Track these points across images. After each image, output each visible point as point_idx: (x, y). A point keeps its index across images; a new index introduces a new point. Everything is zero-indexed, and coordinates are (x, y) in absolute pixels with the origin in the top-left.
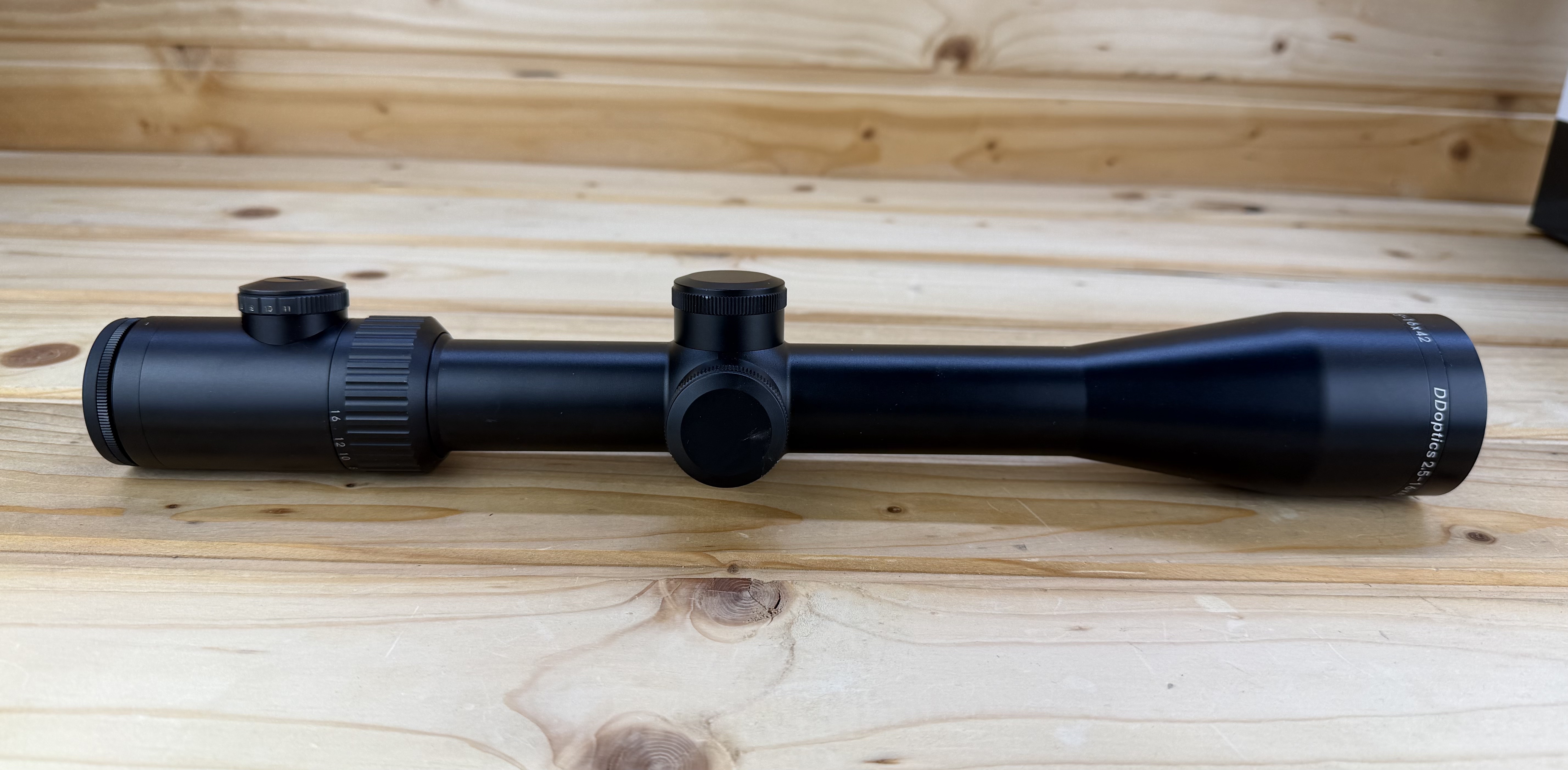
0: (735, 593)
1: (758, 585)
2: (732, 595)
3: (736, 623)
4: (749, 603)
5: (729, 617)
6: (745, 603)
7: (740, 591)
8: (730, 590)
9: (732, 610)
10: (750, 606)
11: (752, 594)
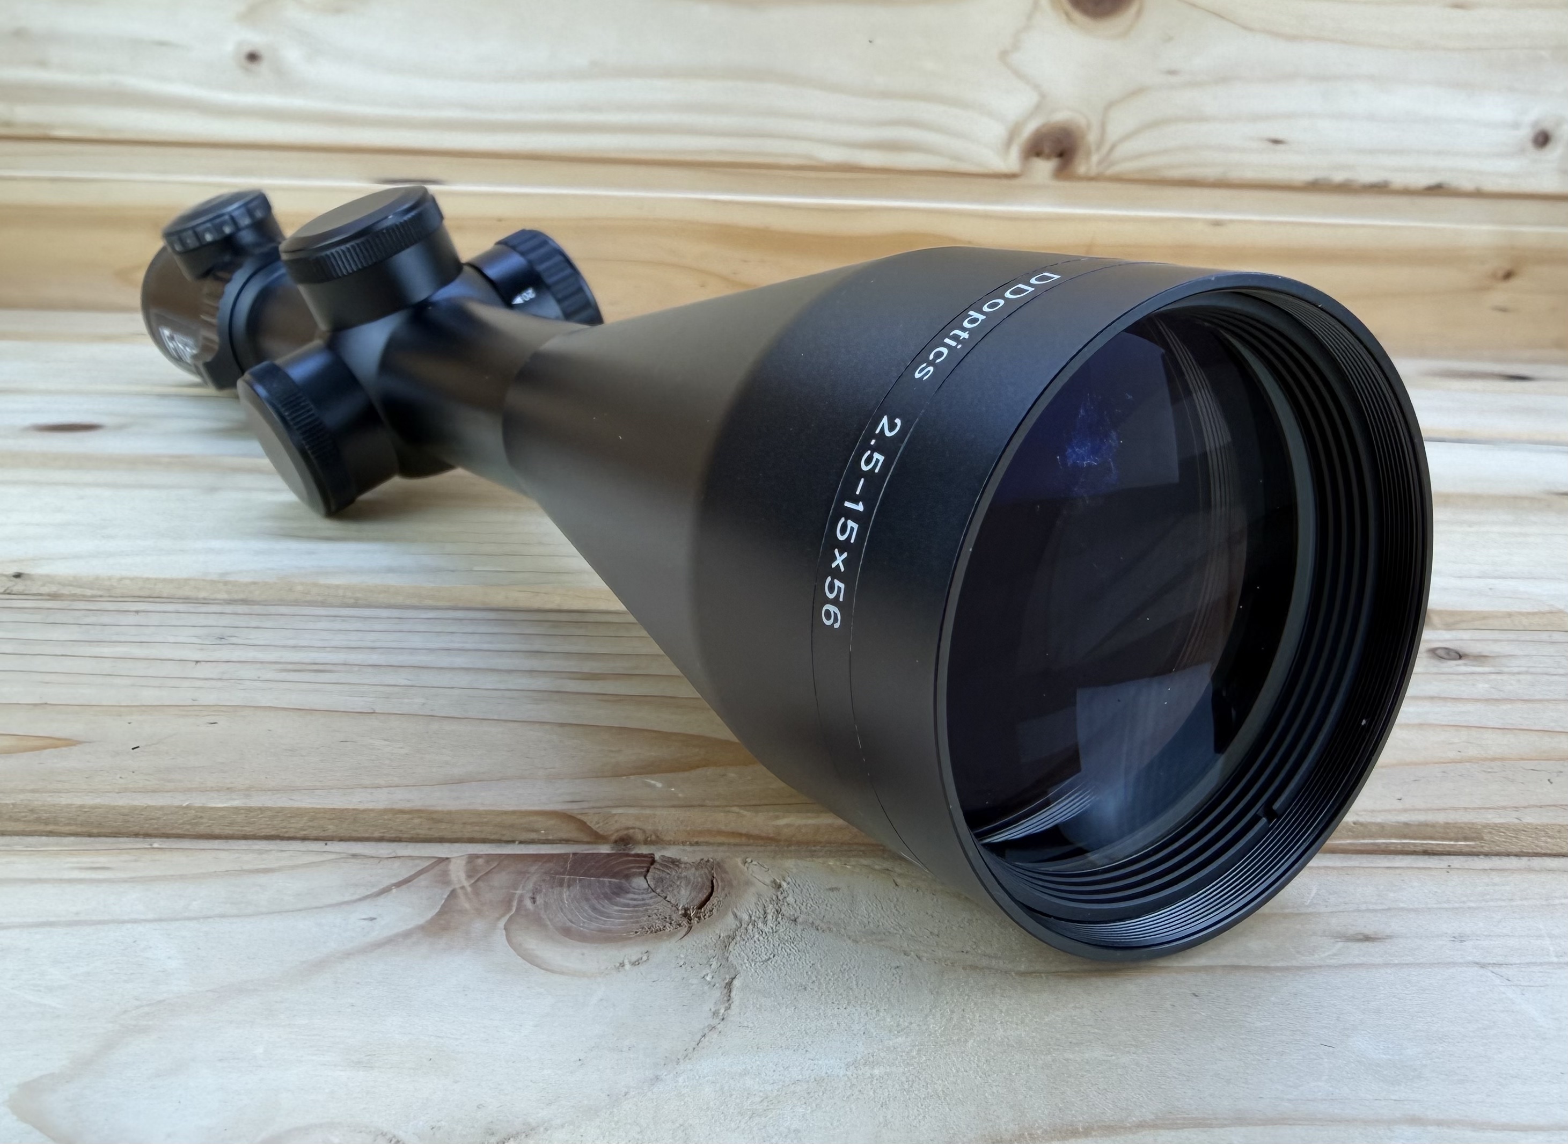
0: (613, 880)
1: (666, 866)
2: (607, 884)
3: (606, 937)
4: (643, 899)
5: (594, 925)
6: (635, 900)
7: (627, 877)
8: (605, 875)
9: (602, 913)
10: (644, 905)
11: (652, 884)
